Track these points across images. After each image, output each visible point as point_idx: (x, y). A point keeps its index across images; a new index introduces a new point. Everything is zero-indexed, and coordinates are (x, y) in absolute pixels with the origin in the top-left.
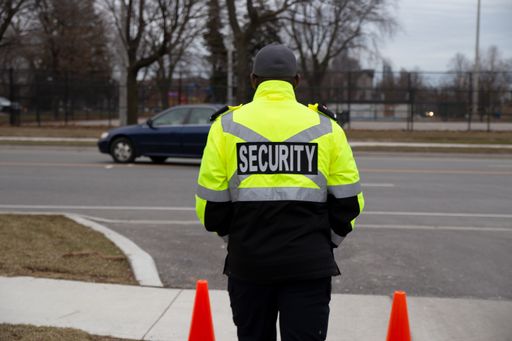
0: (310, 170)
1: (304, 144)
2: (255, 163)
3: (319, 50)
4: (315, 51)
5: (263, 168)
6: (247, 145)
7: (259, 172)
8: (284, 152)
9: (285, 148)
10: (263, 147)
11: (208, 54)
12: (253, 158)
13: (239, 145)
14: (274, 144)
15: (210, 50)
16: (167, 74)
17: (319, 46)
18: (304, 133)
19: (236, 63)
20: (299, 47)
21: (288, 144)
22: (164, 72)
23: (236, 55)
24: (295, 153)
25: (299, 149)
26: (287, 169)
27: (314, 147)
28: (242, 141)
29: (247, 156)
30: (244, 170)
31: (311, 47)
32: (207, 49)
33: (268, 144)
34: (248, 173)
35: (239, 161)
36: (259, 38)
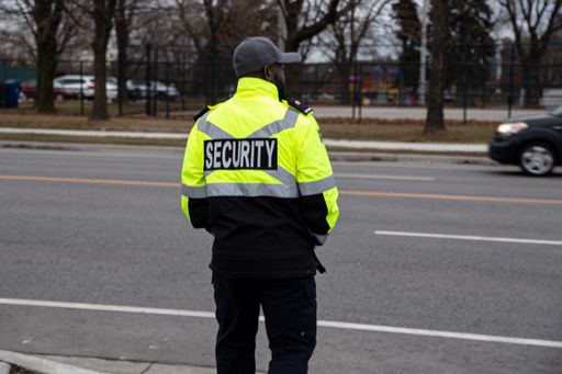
0: (270, 166)
1: (264, 140)
2: (219, 159)
3: (538, 22)
4: (533, 23)
5: (226, 165)
6: (213, 142)
7: (222, 168)
8: (245, 148)
9: (246, 144)
10: (228, 144)
11: (398, 28)
12: (217, 154)
13: (206, 143)
14: (237, 141)
15: (401, 24)
16: (348, 55)
17: (539, 16)
18: (266, 129)
19: (431, 39)
20: (513, 18)
21: (249, 140)
22: (345, 53)
23: (432, 29)
24: (256, 148)
25: (260, 144)
26: (248, 165)
27: (273, 143)
28: (209, 138)
29: (212, 153)
30: (209, 166)
31: (528, 18)
32: (397, 23)
33: (232, 140)
34: (213, 169)
35: (206, 158)
36: (462, 7)
